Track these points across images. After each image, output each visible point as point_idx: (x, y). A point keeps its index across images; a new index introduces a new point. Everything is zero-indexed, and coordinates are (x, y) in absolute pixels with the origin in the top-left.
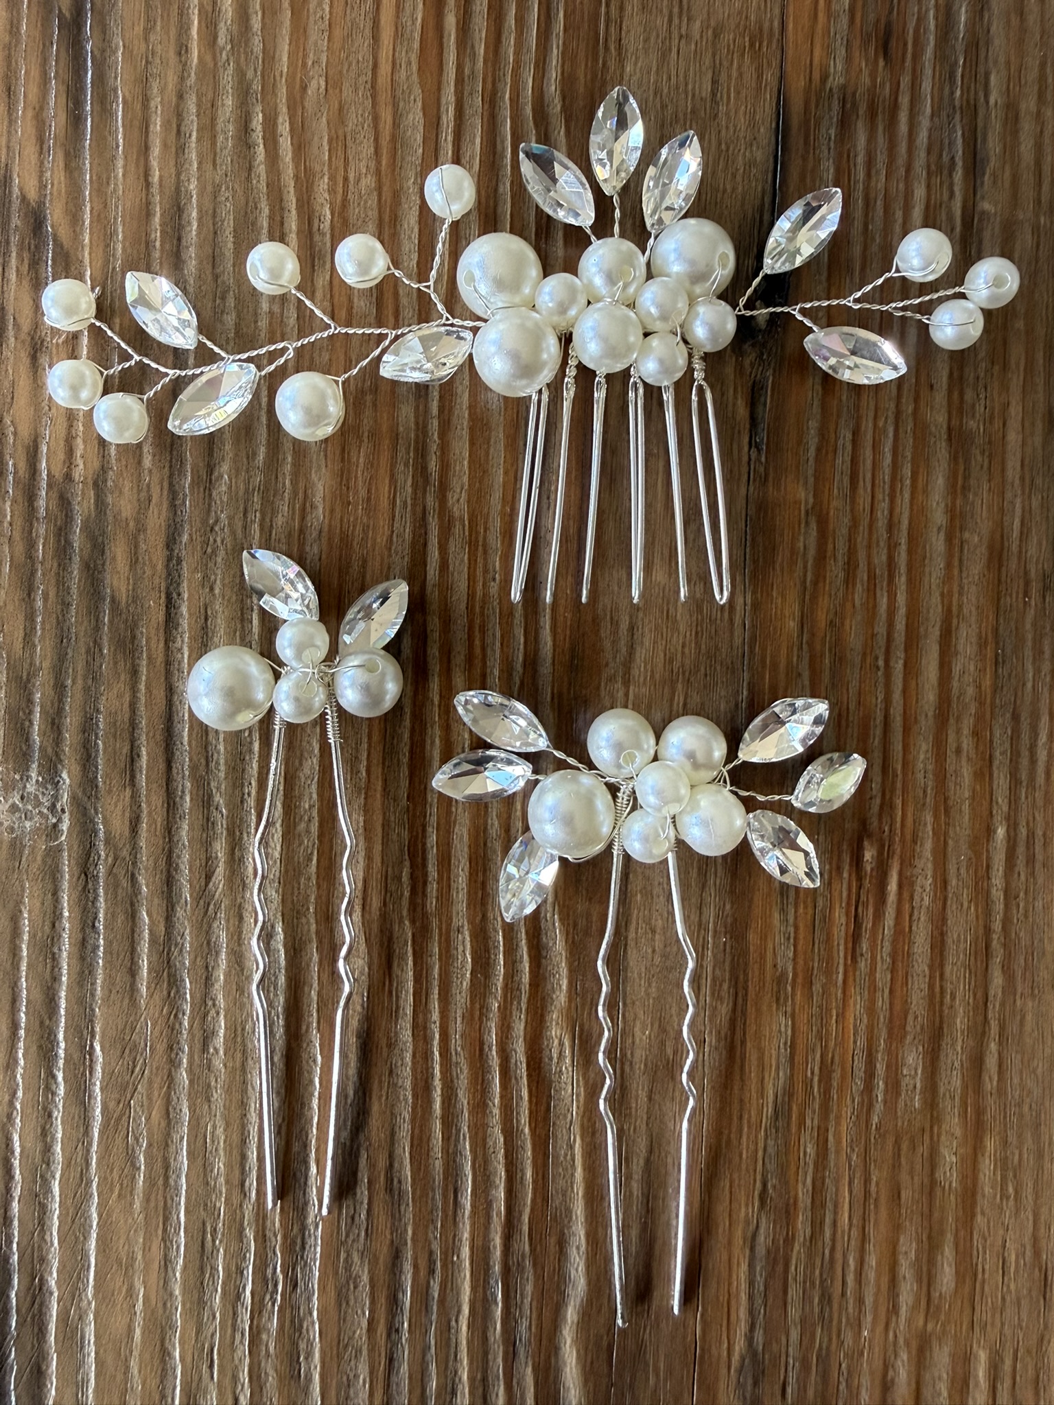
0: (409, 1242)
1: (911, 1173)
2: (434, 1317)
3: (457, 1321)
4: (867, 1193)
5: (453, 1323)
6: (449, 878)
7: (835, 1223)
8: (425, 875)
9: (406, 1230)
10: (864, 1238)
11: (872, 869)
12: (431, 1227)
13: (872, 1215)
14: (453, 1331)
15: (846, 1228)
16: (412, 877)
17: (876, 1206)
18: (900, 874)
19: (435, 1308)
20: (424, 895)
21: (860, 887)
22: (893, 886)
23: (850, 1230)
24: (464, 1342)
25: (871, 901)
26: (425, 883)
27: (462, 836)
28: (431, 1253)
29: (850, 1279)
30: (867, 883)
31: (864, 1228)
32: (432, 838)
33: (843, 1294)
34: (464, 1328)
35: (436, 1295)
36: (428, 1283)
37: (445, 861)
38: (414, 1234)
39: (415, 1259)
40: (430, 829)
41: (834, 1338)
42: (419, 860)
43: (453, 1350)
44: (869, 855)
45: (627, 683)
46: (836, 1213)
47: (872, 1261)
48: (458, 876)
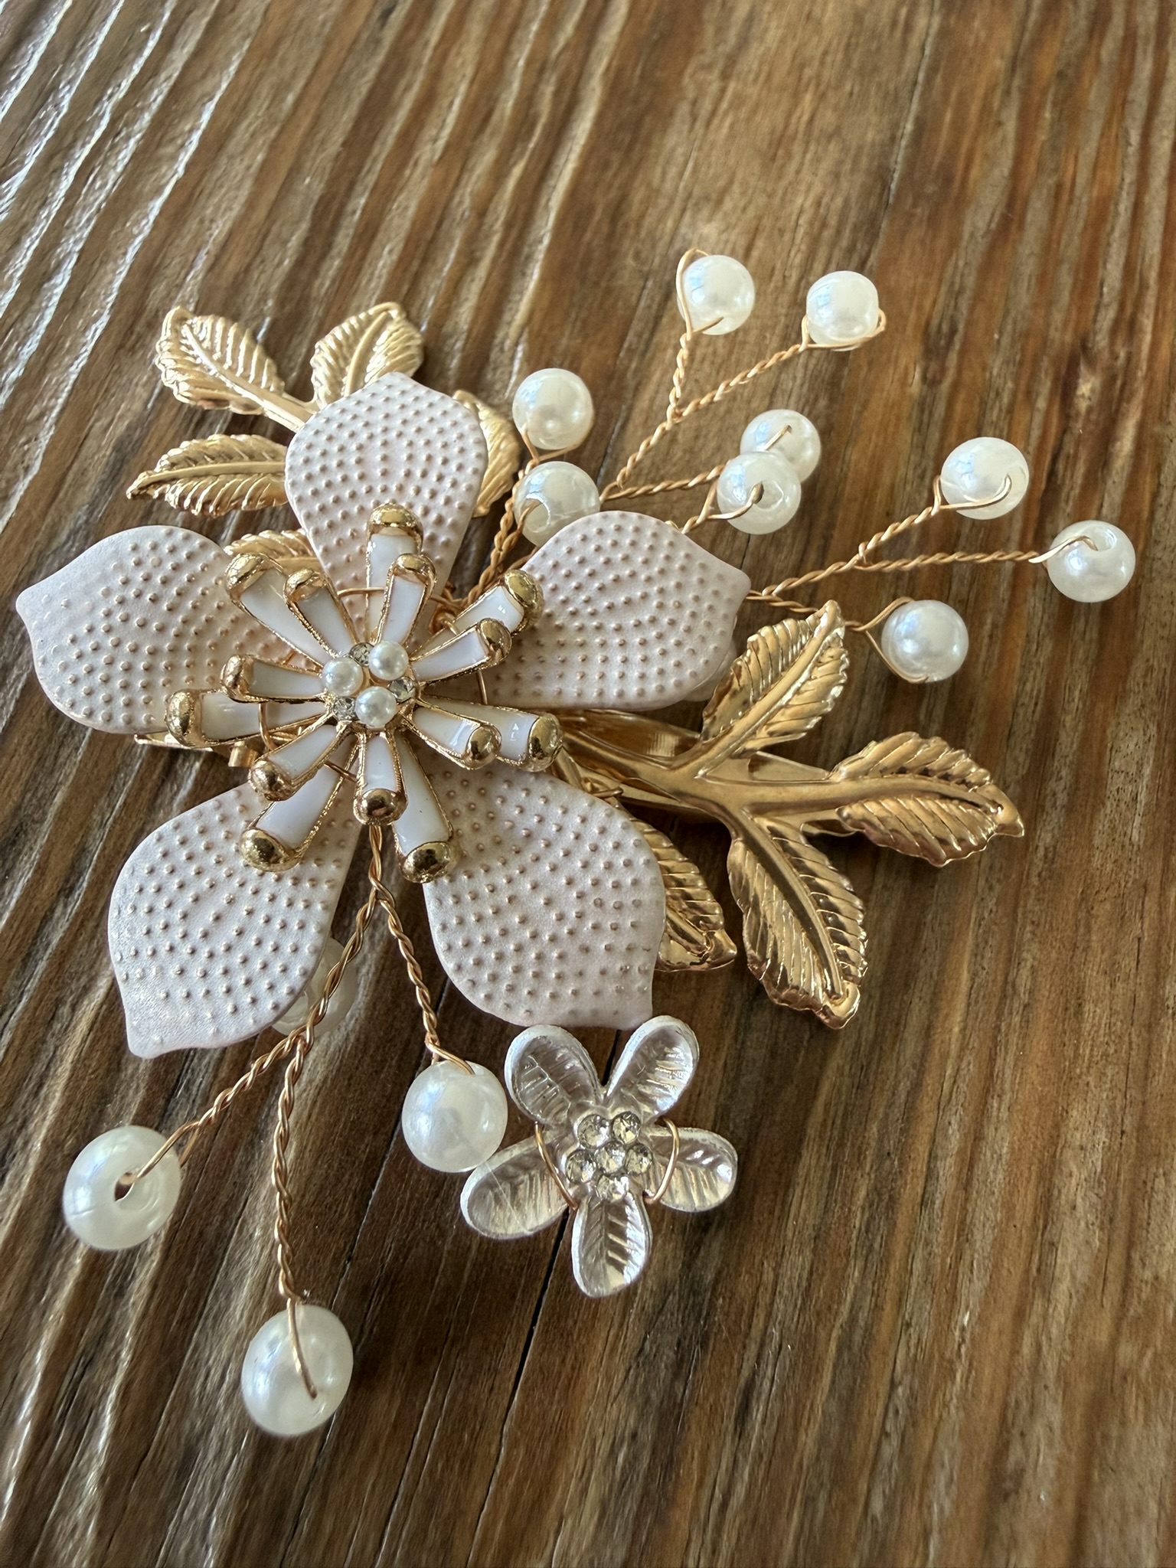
0: (50, 817)
1: (1111, 971)
2: (32, 985)
3: (74, 1008)
4: (1008, 989)
5: (65, 1010)
6: (363, 258)
7: (928, 1031)
8: (329, 245)
9: (53, 794)
10: (988, 1086)
11: (1090, 410)
12: (103, 802)
13: (1014, 1039)
14: (57, 1026)
15: (954, 1049)
16: (307, 244)
17: (1026, 1022)
18: (1141, 427)
19: (42, 966)
20: (316, 271)
21: (1064, 430)
22: (1125, 444)
23: (960, 1058)
24: (70, 1058)
25: (1083, 455)
26: (323, 256)
27: (406, 208)
28: (82, 851)
29: (947, 1168)
30: (1078, 427)
31: (992, 1060)
32: (360, 202)
33: (924, 1202)
34: (82, 1027)
35: (55, 941)
36: (52, 910)
37: (368, 234)
38: (65, 804)
39: (46, 854)
40: (359, 188)
41: (888, 1308)
42: (327, 224)
43: (39, 1067)
44: (1087, 387)
45: (725, 76)
46: (934, 1008)
47: (1001, 1140)
48: (380, 257)
